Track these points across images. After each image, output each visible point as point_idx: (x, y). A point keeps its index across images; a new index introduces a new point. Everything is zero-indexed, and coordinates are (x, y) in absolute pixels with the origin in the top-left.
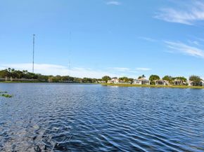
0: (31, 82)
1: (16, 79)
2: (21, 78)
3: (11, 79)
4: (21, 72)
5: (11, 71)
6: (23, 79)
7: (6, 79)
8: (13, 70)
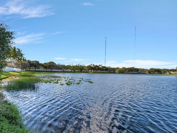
0: (104, 73)
1: (95, 71)
2: (98, 70)
3: (93, 71)
4: (98, 66)
5: (93, 66)
6: (99, 71)
7: (90, 71)
8: (94, 65)
